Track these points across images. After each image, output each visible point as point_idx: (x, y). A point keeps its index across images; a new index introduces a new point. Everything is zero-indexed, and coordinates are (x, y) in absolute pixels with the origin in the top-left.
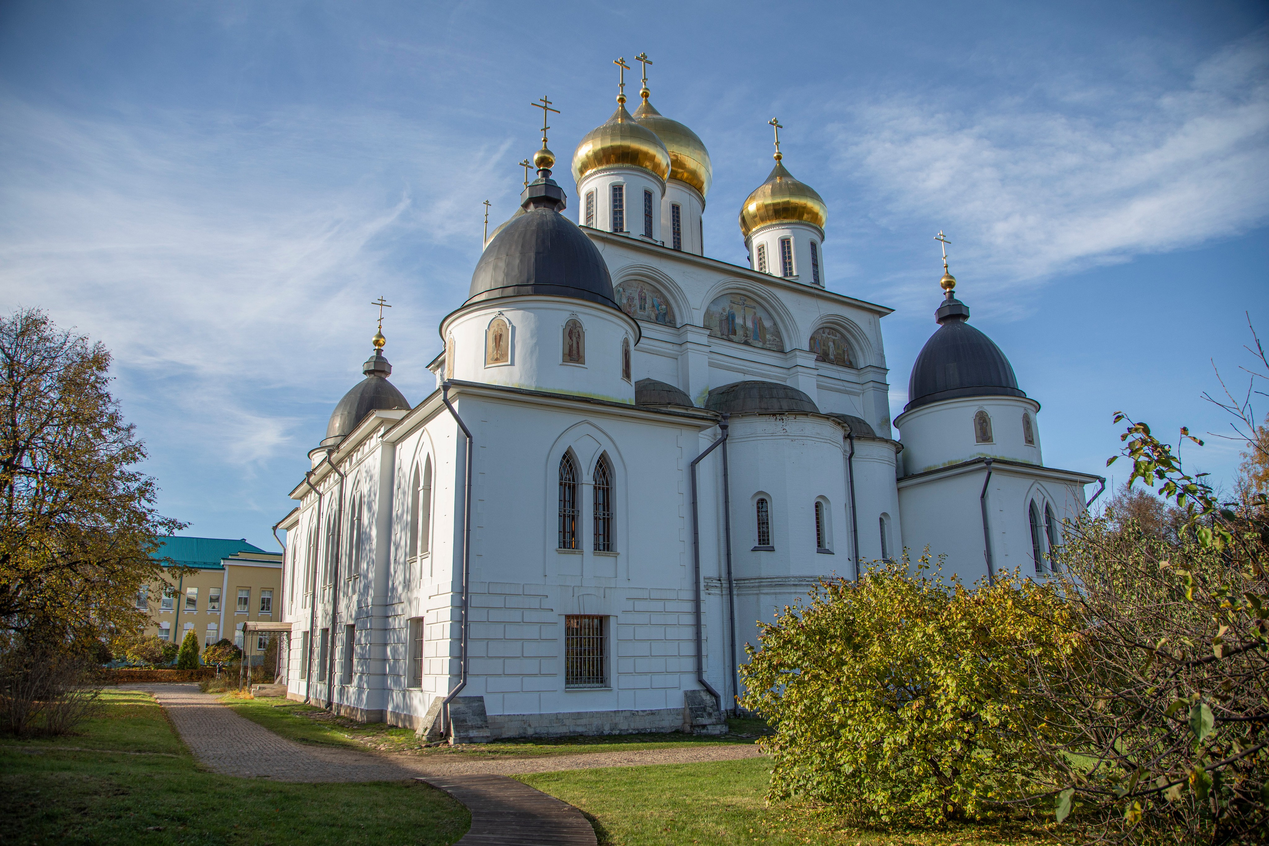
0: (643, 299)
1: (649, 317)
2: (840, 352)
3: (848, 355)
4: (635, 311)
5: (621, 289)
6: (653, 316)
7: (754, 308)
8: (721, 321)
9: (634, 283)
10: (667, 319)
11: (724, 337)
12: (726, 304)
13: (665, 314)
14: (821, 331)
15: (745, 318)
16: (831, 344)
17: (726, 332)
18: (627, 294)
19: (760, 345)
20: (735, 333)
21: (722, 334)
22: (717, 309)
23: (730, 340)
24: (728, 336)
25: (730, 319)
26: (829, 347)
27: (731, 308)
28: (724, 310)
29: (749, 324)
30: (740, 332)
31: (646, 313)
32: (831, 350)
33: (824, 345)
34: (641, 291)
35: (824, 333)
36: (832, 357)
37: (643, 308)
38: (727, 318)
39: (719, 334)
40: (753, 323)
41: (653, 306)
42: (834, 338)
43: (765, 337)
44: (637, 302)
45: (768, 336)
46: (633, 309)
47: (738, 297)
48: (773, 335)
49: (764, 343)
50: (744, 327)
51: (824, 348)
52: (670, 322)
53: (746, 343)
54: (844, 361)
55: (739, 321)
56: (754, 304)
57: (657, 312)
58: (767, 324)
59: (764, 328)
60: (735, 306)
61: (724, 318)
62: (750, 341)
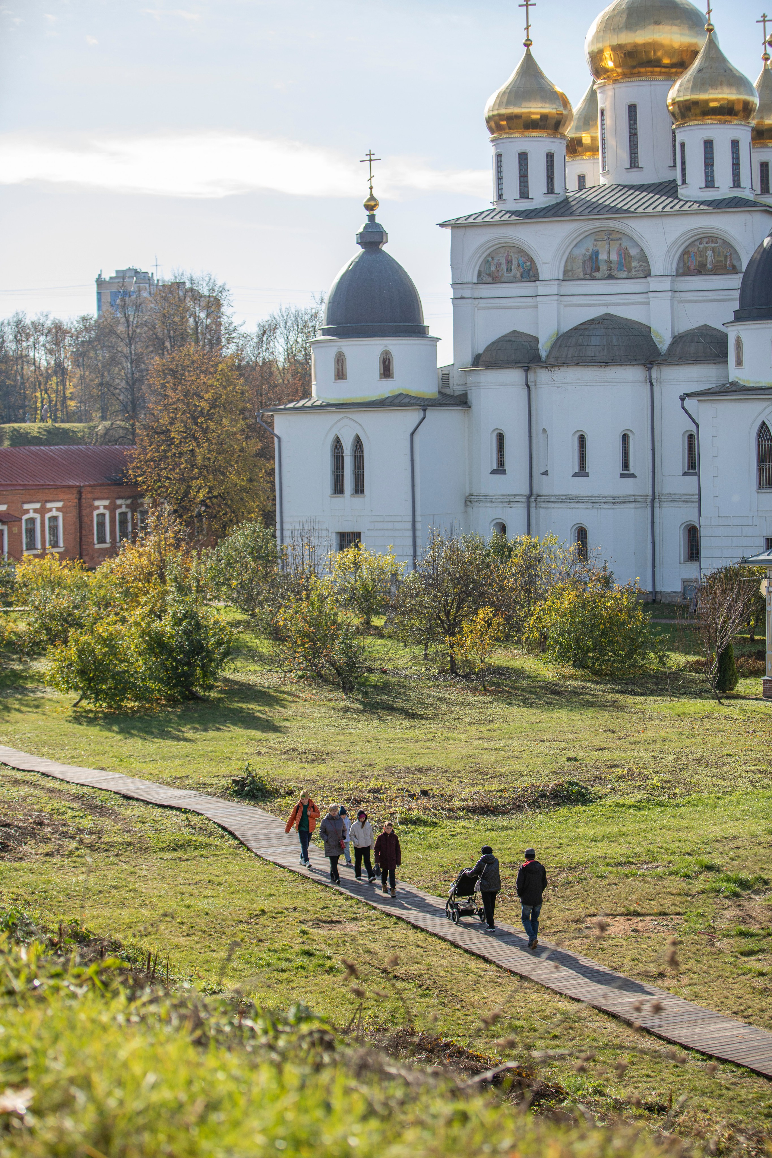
0: (509, 262)
1: (515, 277)
2: (722, 258)
3: (731, 260)
4: (503, 275)
5: (490, 259)
6: (518, 275)
7: (620, 239)
8: (584, 262)
9: (502, 250)
10: (531, 274)
11: (587, 276)
12: (589, 245)
13: (529, 270)
14: (697, 243)
15: (609, 253)
16: (710, 253)
17: (589, 272)
18: (495, 261)
19: (624, 274)
20: (598, 269)
21: (585, 274)
22: (581, 252)
23: (594, 279)
24: (591, 274)
25: (595, 255)
26: (706, 257)
27: (595, 246)
28: (587, 250)
29: (614, 257)
30: (603, 267)
31: (512, 274)
32: (709, 259)
33: (701, 256)
34: (508, 255)
35: (701, 243)
36: (709, 266)
37: (509, 270)
38: (591, 258)
39: (581, 275)
40: (619, 254)
41: (519, 266)
42: (713, 245)
43: (630, 264)
44: (504, 267)
45: (634, 264)
46: (500, 274)
47: (603, 233)
48: (639, 261)
49: (629, 272)
50: (609, 262)
51: (701, 259)
52: (534, 276)
53: (610, 277)
54: (726, 267)
55: (603, 256)
56: (618, 236)
57: (522, 270)
58: (633, 252)
59: (630, 256)
60: (599, 243)
61: (588, 258)
62: (613, 274)
